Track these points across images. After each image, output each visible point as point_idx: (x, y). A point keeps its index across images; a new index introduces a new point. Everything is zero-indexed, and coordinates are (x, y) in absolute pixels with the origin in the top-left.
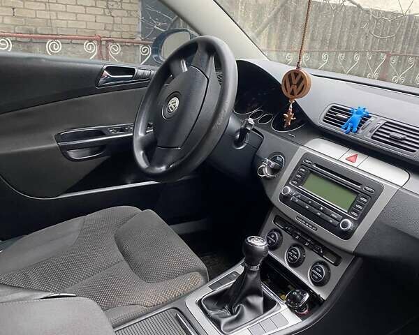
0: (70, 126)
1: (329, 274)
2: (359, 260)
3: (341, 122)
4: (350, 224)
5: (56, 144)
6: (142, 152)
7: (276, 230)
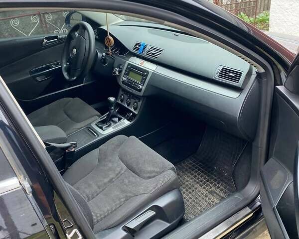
0: (34, 66)
1: (137, 105)
2: (145, 98)
3: (138, 49)
4: (141, 86)
5: (30, 76)
6: (66, 73)
7: (123, 95)
